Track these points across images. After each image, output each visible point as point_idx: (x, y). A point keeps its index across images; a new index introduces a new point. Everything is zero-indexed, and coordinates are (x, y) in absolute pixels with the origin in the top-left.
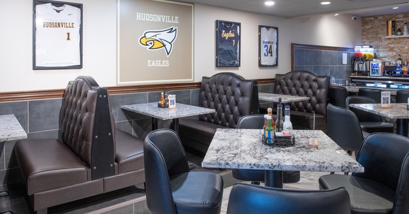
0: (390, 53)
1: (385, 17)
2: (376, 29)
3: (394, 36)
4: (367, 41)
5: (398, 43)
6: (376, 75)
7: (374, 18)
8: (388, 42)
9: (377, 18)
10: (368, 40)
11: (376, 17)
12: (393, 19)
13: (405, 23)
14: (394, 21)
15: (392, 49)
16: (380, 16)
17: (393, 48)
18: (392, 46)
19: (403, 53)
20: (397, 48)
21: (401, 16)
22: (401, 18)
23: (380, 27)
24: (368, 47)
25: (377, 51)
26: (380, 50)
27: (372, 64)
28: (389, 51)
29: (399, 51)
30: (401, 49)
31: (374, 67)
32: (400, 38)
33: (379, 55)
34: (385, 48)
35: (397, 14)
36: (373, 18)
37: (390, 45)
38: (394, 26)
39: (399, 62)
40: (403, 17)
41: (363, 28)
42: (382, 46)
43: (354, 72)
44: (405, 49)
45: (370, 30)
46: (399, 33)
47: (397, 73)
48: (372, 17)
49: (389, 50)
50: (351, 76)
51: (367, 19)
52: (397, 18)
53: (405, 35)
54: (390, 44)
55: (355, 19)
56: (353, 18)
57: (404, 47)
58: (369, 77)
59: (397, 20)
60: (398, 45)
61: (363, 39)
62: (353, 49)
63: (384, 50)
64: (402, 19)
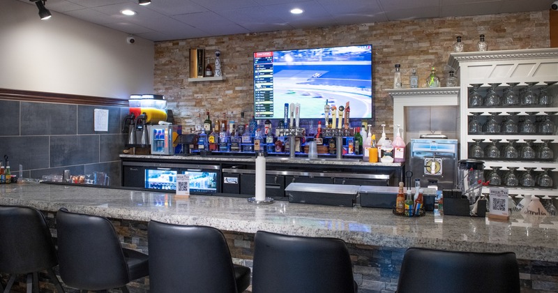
0: (196, 110)
1: (189, 43)
2: (175, 64)
3: (201, 78)
4: (161, 87)
5: (208, 92)
6: (162, 152)
7: (174, 44)
8: (193, 88)
9: (178, 44)
10: (164, 84)
11: (175, 42)
12: (201, 47)
13: (218, 55)
14: (201, 51)
15: (198, 103)
16: (183, 40)
17: (201, 100)
18: (200, 96)
19: (216, 110)
20: (206, 100)
21: (212, 41)
22: (212, 46)
23: (181, 61)
24: (152, 97)
25: (178, 106)
26: (181, 104)
27: (155, 132)
28: (195, 106)
29: (210, 105)
30: (213, 102)
31: (157, 137)
32: (211, 82)
33: (180, 114)
34: (189, 100)
35: (207, 38)
36: (171, 44)
37: (196, 95)
38: (201, 61)
39: (207, 127)
40: (217, 44)
41: (156, 62)
42: (184, 96)
43: (128, 146)
44: (218, 102)
45: (166, 67)
46: (208, 73)
47: (201, 147)
48: (170, 41)
49: (194, 103)
50: (121, 156)
51: (163, 45)
52: (206, 46)
53: (218, 77)
54: (197, 93)
55: (132, 41)
56: (128, 40)
57: (217, 99)
58: (149, 157)
59: (207, 48)
60: (209, 96)
61: (155, 83)
62: (127, 101)
63: (187, 103)
64: (213, 48)
